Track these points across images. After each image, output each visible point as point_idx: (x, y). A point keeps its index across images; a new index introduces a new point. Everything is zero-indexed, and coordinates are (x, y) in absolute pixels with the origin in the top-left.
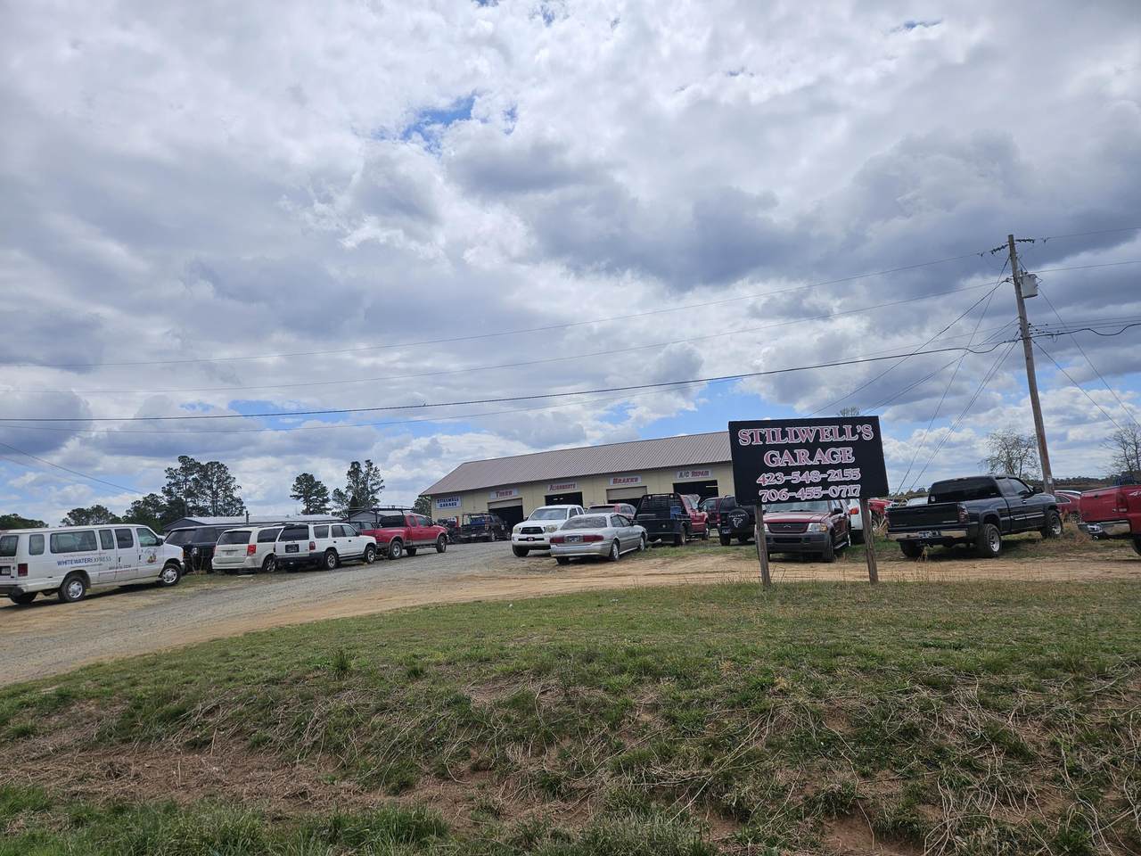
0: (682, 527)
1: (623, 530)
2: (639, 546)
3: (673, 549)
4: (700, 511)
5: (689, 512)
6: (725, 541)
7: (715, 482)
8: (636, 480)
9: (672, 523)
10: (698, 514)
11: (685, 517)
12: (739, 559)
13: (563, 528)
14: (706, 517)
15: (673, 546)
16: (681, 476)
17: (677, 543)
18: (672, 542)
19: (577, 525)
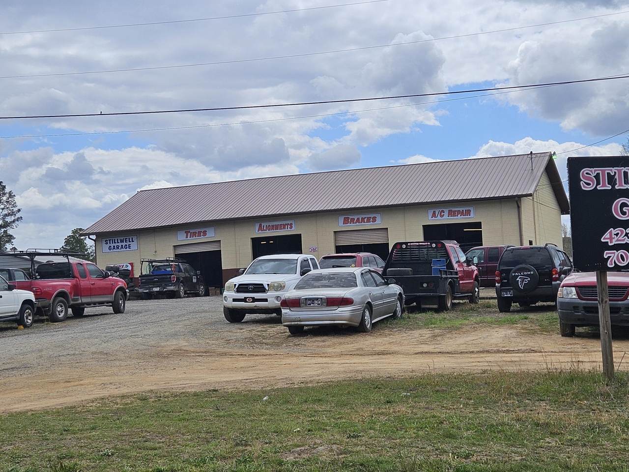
0: (447, 286)
1: (377, 291)
2: (395, 312)
3: (436, 315)
4: (469, 265)
5: (456, 266)
6: (504, 306)
7: (478, 225)
8: (374, 219)
9: (435, 282)
10: (466, 268)
11: (451, 273)
12: (533, 333)
13: (298, 287)
14: (476, 272)
15: (437, 311)
16: (434, 215)
17: (442, 308)
18: (435, 306)
19: (317, 284)
